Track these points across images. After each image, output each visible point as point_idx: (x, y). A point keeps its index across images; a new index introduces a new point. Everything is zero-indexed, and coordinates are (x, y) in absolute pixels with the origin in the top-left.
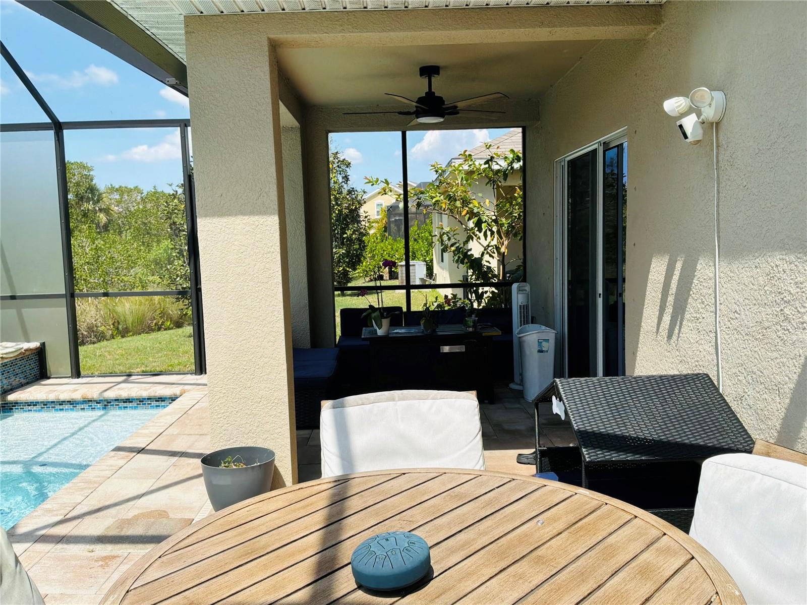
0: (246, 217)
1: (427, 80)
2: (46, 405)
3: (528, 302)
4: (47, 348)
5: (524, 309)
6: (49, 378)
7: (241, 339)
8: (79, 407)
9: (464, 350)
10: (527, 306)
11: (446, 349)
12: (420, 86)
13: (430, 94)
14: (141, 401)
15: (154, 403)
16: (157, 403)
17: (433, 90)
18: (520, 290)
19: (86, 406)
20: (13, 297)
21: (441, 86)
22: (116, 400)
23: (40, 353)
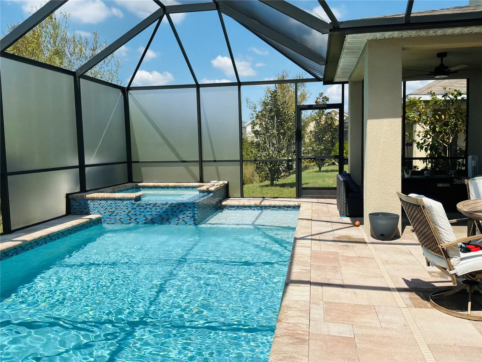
0: (388, 119)
1: (440, 59)
2: (238, 207)
3: (477, 165)
4: (230, 184)
5: (474, 168)
6: (230, 198)
7: (382, 169)
8: (253, 209)
9: (449, 186)
10: (476, 167)
11: (440, 185)
12: (437, 62)
13: (442, 65)
14: (280, 207)
15: (285, 209)
16: (287, 209)
17: (443, 63)
18: (473, 159)
19: (256, 208)
20: (215, 161)
21: (446, 60)
22: (269, 206)
23: (227, 186)
